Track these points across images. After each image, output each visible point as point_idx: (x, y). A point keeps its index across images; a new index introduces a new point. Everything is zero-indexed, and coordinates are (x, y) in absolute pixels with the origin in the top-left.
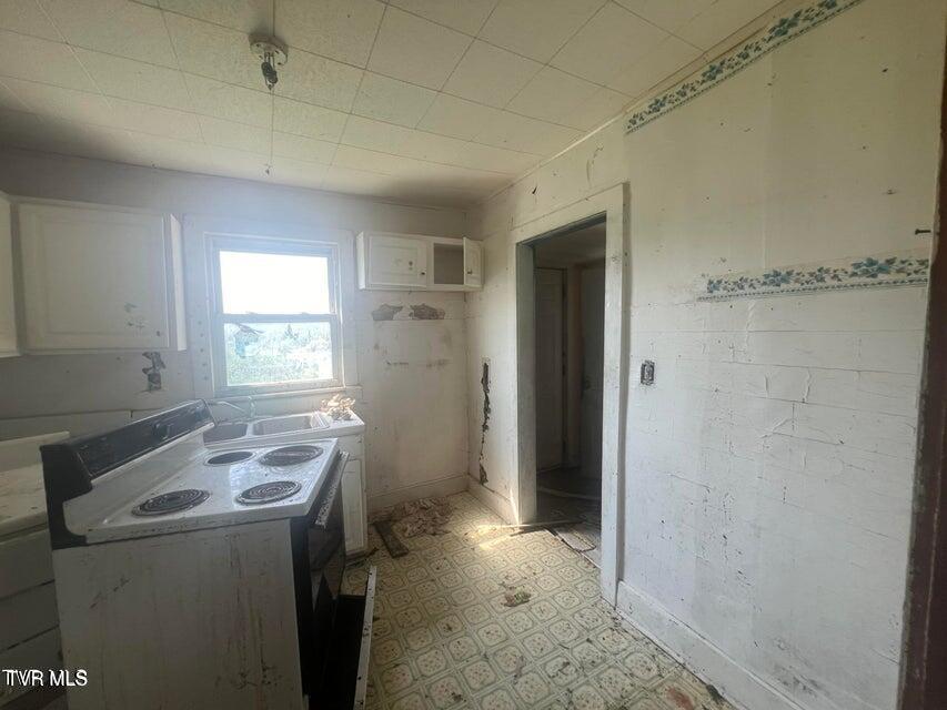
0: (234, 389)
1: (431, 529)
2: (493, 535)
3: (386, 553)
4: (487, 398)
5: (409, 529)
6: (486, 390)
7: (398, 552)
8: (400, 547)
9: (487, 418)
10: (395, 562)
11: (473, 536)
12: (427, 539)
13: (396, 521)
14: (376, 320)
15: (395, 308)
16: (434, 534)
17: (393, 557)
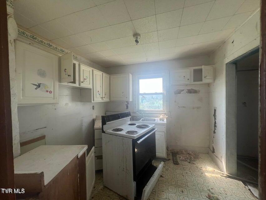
0: (141, 110)
1: (189, 161)
2: (213, 172)
3: (172, 162)
4: (215, 121)
5: (182, 158)
6: (215, 119)
7: (176, 163)
8: (177, 162)
9: (215, 129)
10: (174, 165)
11: (204, 169)
12: (187, 163)
13: (178, 154)
14: (175, 94)
15: (181, 90)
16: (189, 163)
17: (174, 164)
